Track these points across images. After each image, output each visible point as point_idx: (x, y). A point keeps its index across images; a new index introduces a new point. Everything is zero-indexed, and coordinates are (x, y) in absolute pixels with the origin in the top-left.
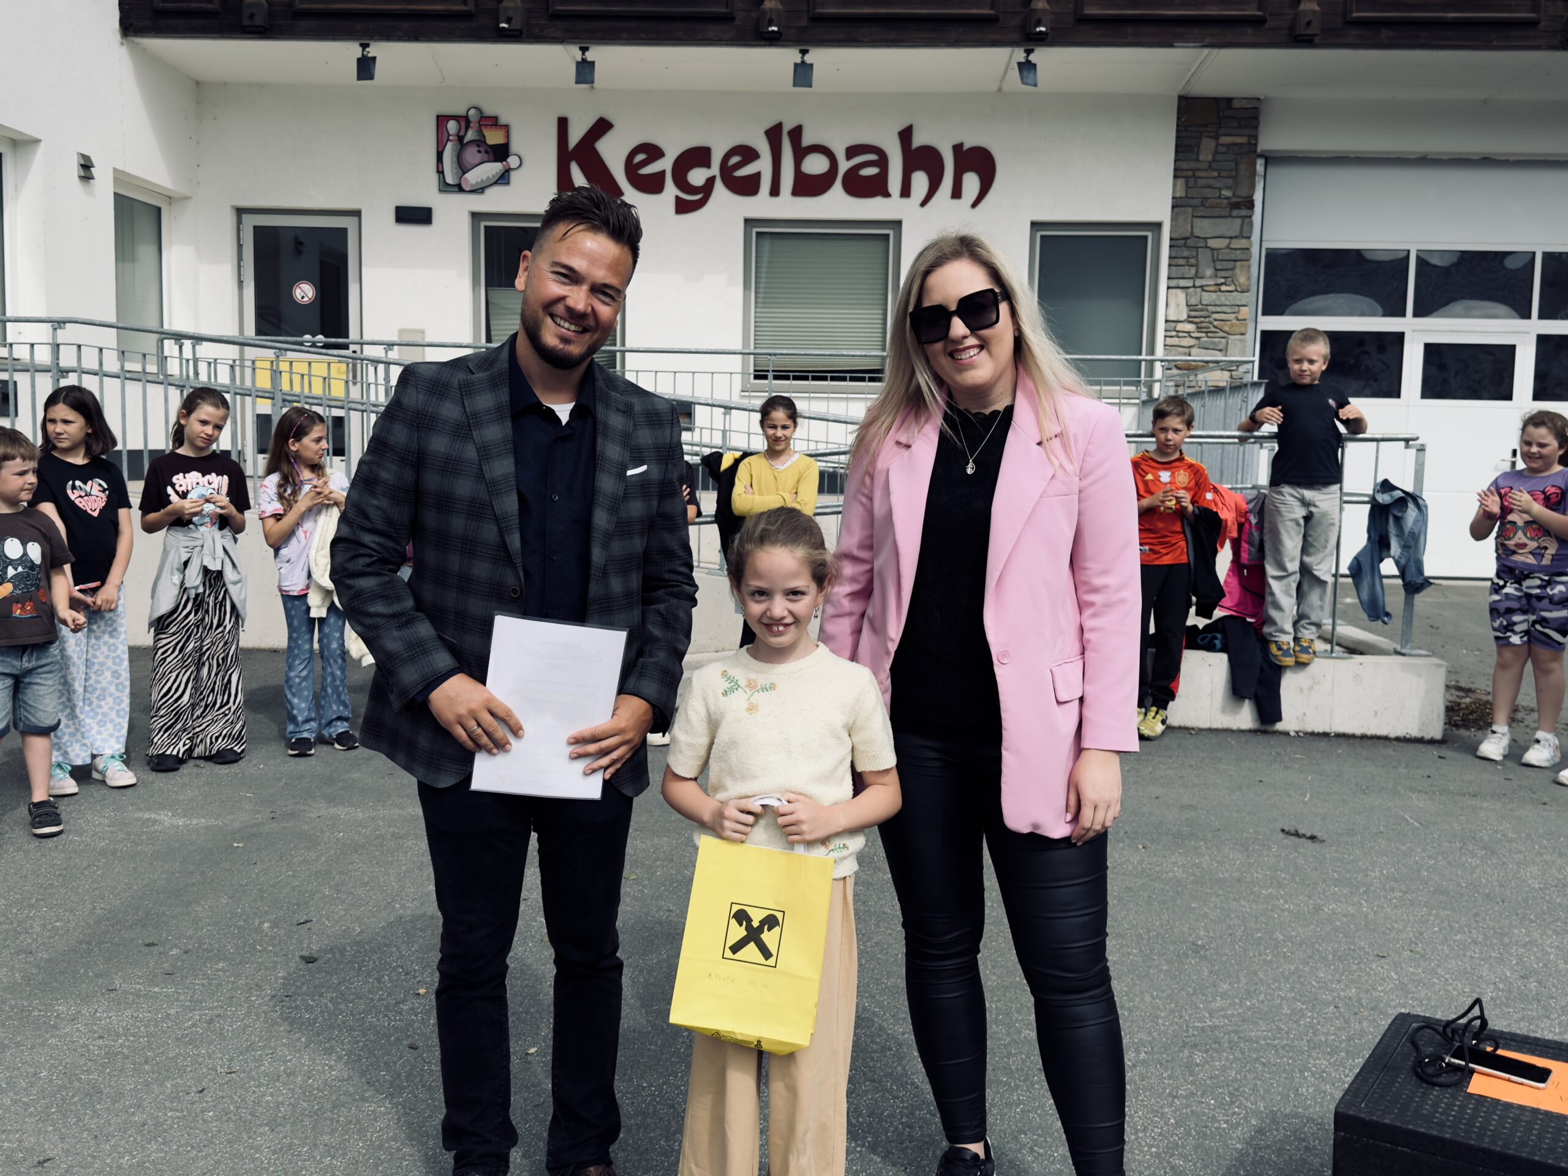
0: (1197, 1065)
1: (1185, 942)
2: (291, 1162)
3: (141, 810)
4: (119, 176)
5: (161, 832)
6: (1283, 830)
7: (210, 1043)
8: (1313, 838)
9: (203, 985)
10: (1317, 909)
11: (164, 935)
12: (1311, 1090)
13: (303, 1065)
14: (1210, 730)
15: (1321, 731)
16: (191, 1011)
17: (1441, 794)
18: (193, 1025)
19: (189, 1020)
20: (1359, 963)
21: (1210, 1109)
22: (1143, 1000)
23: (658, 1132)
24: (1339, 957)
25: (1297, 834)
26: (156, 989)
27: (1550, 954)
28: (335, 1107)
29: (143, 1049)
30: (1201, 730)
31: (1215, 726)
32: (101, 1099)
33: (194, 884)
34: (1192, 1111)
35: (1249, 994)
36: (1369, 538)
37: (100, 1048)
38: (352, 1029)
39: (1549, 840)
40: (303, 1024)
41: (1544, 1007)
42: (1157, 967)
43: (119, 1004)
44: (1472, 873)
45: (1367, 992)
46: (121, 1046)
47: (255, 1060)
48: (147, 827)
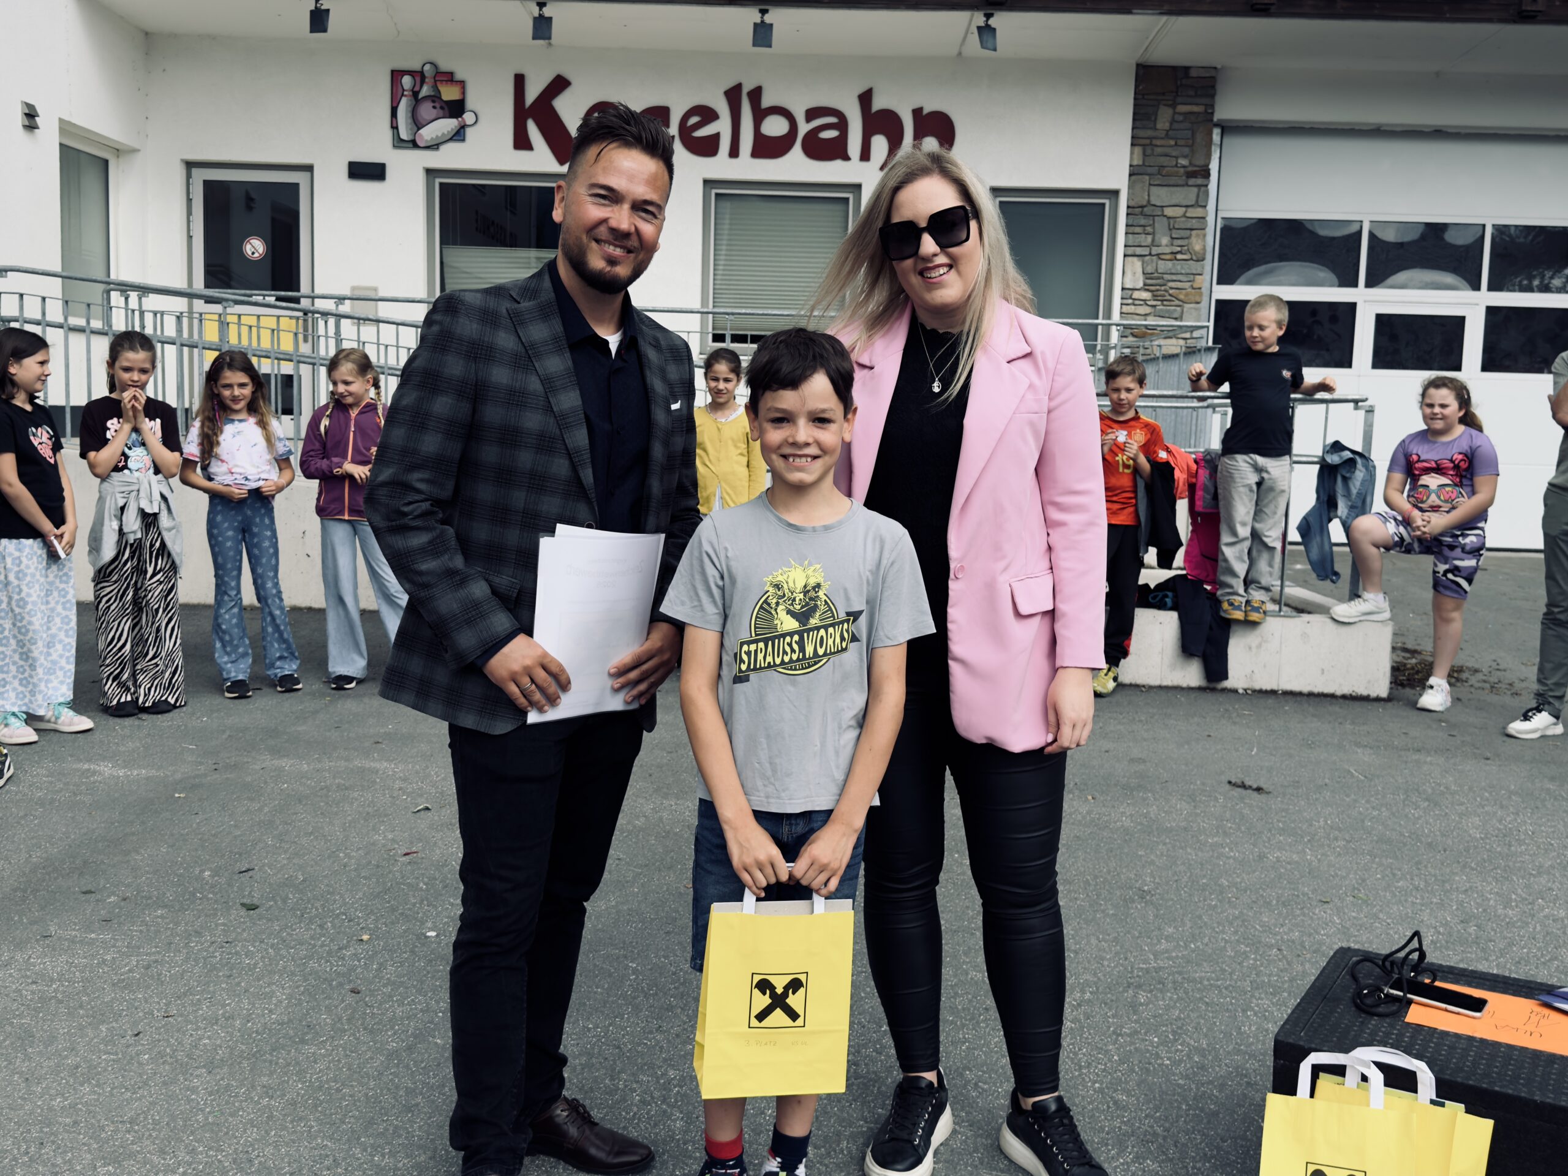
0: (1141, 1004)
1: (1131, 888)
2: (227, 1103)
3: (81, 761)
4: (65, 127)
5: (100, 782)
6: (1230, 782)
7: (148, 987)
8: (1259, 790)
9: (141, 931)
10: (1261, 857)
11: (102, 882)
12: (1253, 1029)
13: (242, 1009)
14: (1160, 687)
15: (1269, 688)
16: (128, 956)
17: (1386, 749)
18: (130, 971)
19: (125, 966)
20: (1302, 909)
21: (1153, 1046)
22: (1088, 943)
23: (603, 1071)
24: (1283, 903)
25: (1243, 786)
26: (93, 935)
27: (1489, 900)
28: (274, 1050)
29: (77, 994)
30: (1151, 688)
31: (1165, 683)
32: (33, 1042)
33: (133, 834)
34: (1136, 1049)
35: (1194, 938)
36: (1318, 499)
37: (33, 993)
38: (293, 974)
39: (1490, 793)
40: (243, 969)
41: (1483, 950)
42: (1103, 911)
43: (54, 950)
44: (1414, 824)
45: (1310, 935)
46: (55, 991)
47: (193, 1004)
48: (87, 778)
